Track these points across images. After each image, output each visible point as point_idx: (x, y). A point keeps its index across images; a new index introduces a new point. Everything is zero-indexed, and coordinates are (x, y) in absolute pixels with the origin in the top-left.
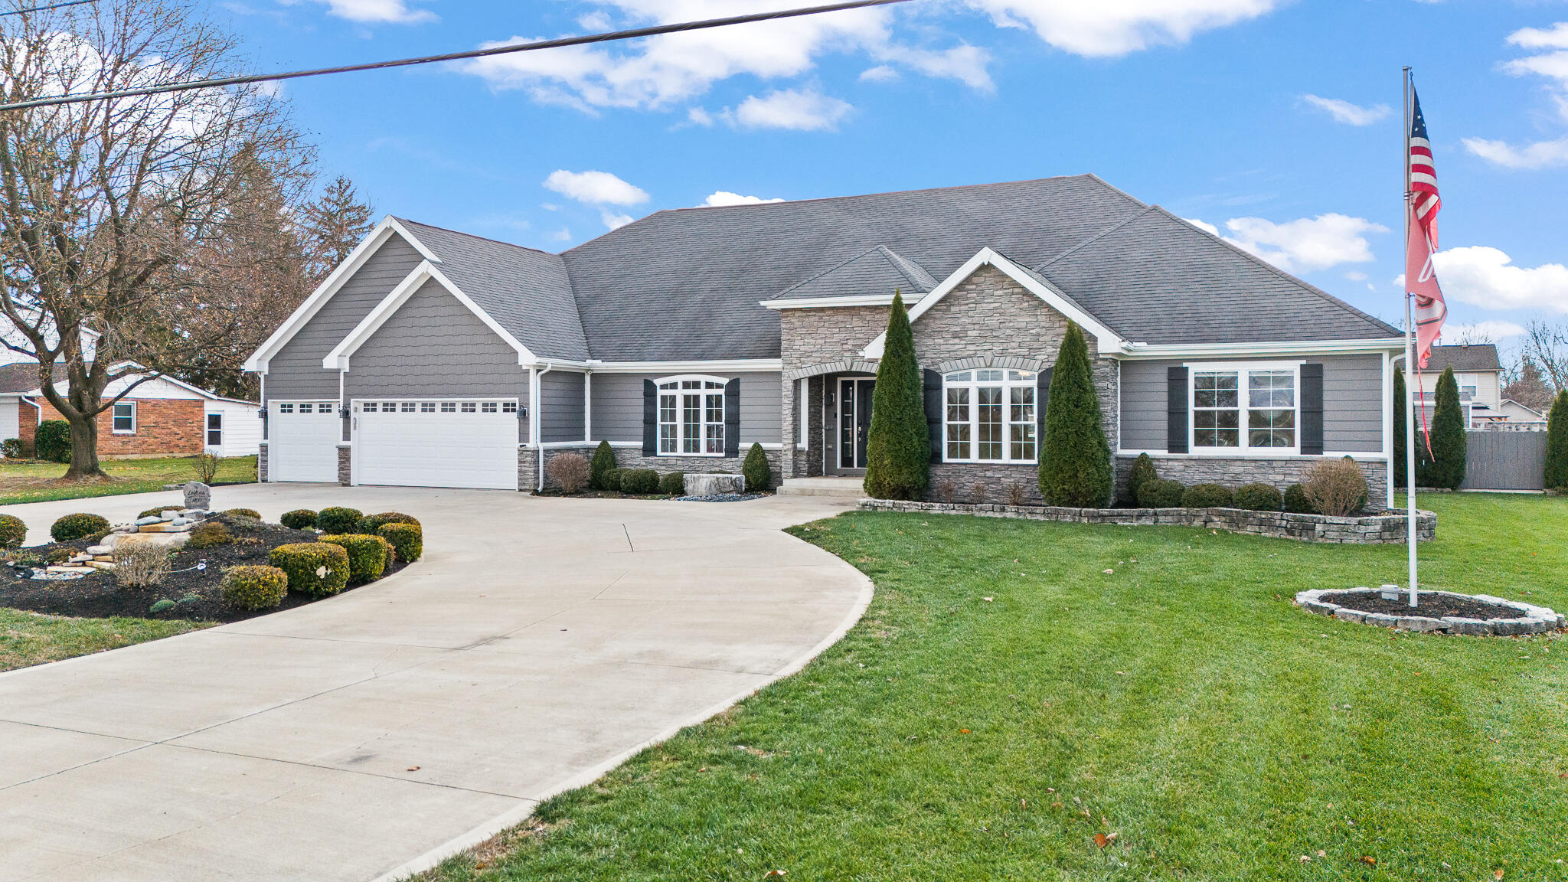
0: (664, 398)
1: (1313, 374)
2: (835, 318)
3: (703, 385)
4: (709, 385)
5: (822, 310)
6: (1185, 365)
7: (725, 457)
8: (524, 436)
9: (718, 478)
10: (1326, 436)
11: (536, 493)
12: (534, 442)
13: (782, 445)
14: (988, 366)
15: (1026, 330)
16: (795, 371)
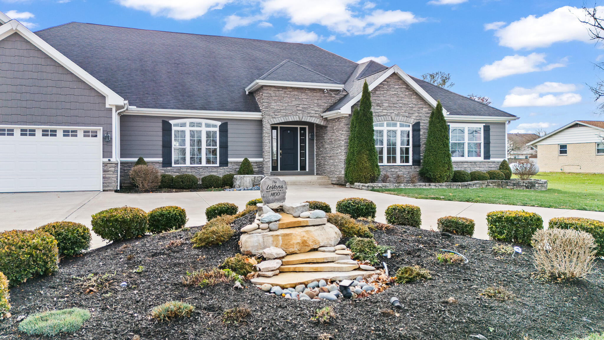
0: (177, 132)
1: (487, 129)
2: (293, 93)
3: (204, 125)
4: (208, 126)
5: (286, 88)
6: (448, 124)
7: (220, 166)
8: (107, 153)
9: (255, 177)
10: (491, 153)
11: (116, 191)
12: (116, 157)
13: (261, 160)
14: (392, 120)
15: (408, 104)
16: (272, 120)
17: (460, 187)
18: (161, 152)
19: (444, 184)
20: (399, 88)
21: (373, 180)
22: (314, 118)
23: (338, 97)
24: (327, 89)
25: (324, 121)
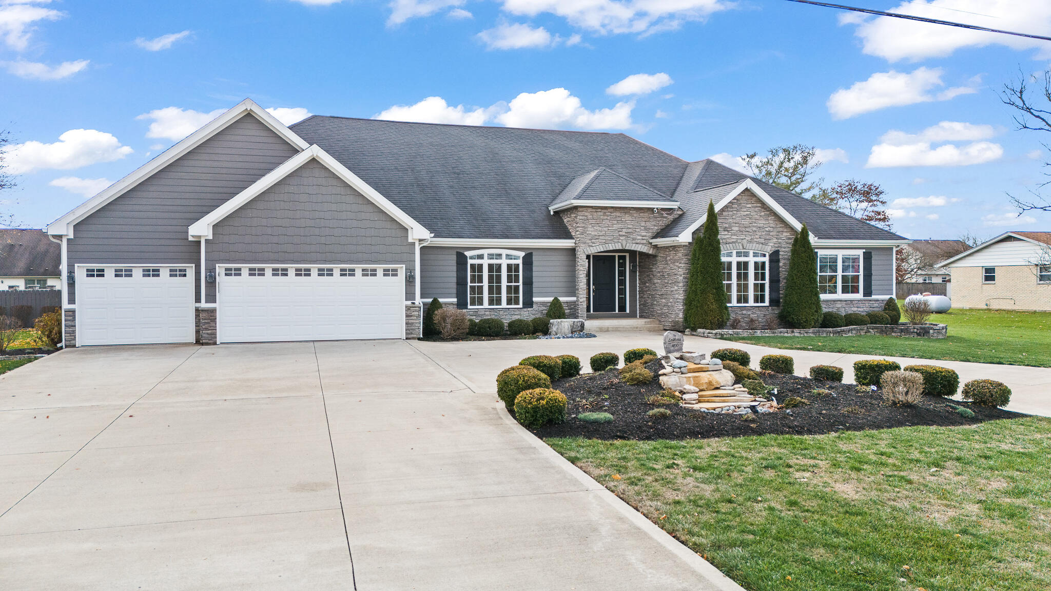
0: (472, 266)
1: (868, 256)
2: (615, 214)
3: (504, 256)
4: (509, 257)
5: (606, 208)
6: (816, 250)
7: (524, 308)
8: (410, 295)
9: (574, 322)
10: (873, 288)
11: (419, 339)
12: (418, 301)
13: (574, 299)
14: (744, 249)
15: (763, 228)
16: (588, 248)
17: (832, 335)
18: (455, 291)
19: (811, 330)
20: (753, 207)
21: (721, 325)
22: (640, 246)
23: (671, 218)
24: (657, 209)
25: (654, 248)
